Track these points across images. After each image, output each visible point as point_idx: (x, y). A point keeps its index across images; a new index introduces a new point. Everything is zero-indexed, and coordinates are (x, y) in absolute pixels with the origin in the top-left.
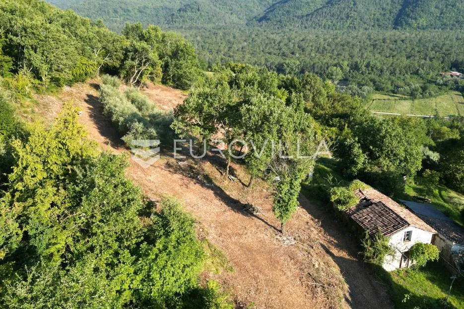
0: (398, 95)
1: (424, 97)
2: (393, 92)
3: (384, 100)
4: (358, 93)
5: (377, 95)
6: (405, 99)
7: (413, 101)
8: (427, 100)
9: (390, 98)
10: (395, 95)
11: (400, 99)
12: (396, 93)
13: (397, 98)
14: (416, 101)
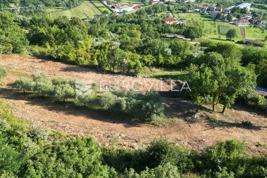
0: (60, 8)
1: (74, 7)
2: (57, 6)
3: (55, 12)
4: (38, 10)
5: (48, 9)
6: (66, 9)
7: (70, 10)
8: (77, 8)
9: (58, 10)
10: (58, 7)
11: (63, 10)
12: (59, 7)
13: (61, 10)
14: (72, 10)
